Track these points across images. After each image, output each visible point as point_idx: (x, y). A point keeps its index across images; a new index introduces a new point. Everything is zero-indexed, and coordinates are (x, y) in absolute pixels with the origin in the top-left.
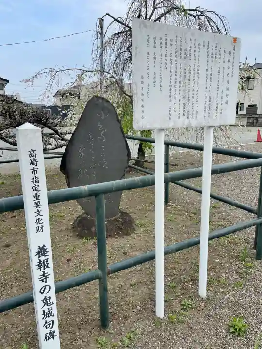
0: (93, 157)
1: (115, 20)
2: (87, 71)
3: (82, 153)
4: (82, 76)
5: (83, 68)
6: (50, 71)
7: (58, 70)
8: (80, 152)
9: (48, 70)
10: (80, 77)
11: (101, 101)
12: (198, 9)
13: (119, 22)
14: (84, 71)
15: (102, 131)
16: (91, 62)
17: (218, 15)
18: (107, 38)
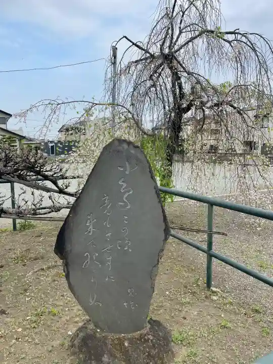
0: (109, 234)
1: (133, 44)
2: (96, 104)
3: (91, 227)
4: (90, 109)
5: (92, 100)
6: (50, 104)
7: (60, 102)
8: (88, 226)
9: (47, 102)
10: (88, 111)
11: (125, 146)
12: (237, 31)
13: (138, 46)
14: (93, 104)
15: (125, 193)
16: (103, 93)
17: (263, 38)
18: (122, 66)
